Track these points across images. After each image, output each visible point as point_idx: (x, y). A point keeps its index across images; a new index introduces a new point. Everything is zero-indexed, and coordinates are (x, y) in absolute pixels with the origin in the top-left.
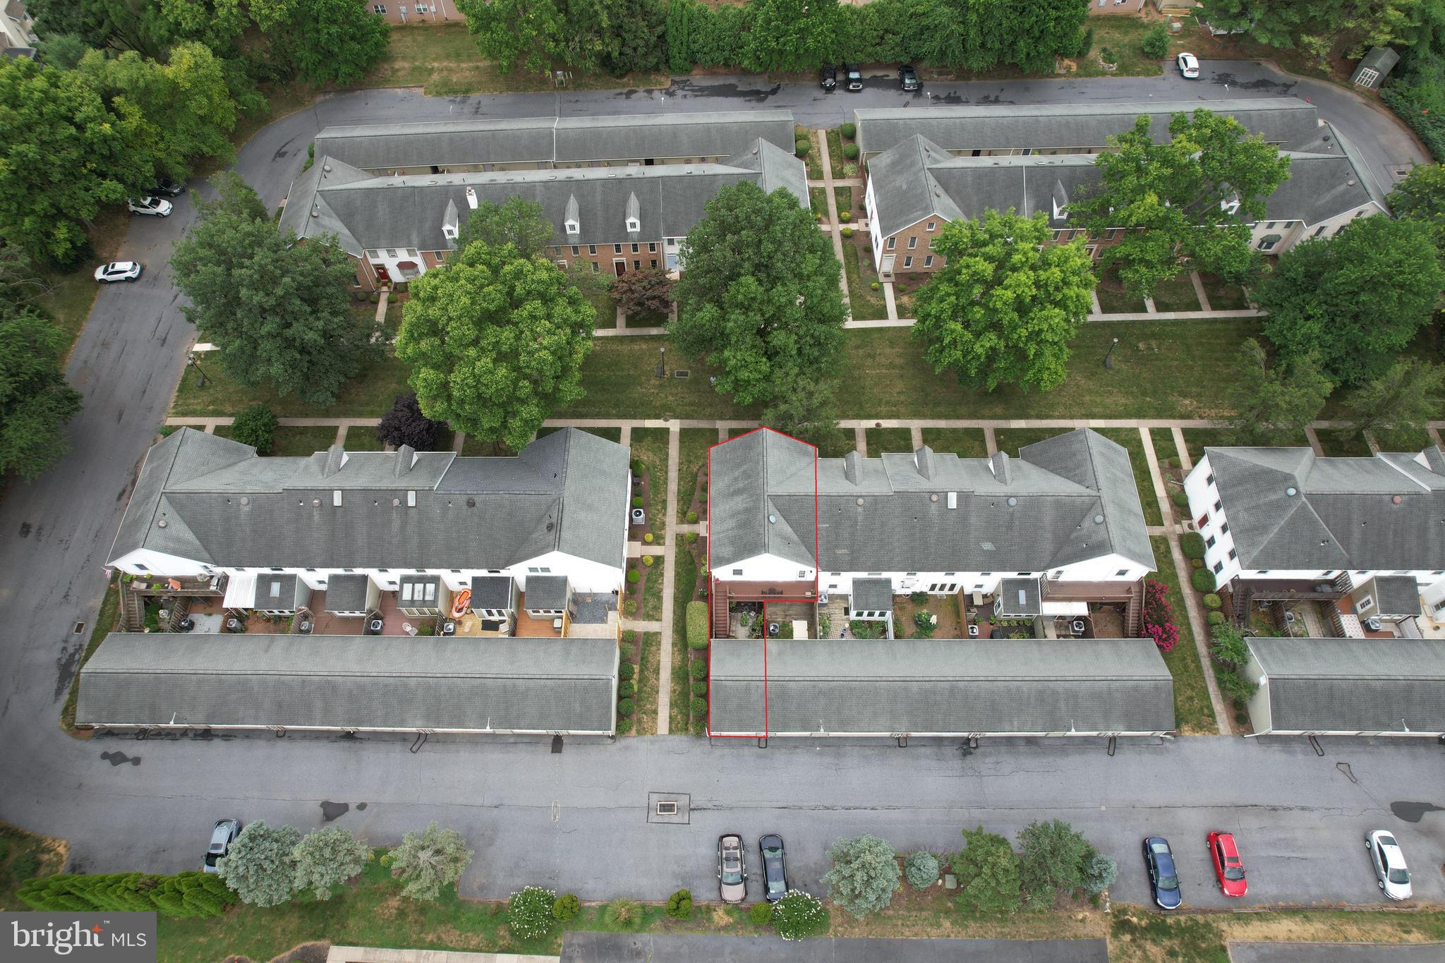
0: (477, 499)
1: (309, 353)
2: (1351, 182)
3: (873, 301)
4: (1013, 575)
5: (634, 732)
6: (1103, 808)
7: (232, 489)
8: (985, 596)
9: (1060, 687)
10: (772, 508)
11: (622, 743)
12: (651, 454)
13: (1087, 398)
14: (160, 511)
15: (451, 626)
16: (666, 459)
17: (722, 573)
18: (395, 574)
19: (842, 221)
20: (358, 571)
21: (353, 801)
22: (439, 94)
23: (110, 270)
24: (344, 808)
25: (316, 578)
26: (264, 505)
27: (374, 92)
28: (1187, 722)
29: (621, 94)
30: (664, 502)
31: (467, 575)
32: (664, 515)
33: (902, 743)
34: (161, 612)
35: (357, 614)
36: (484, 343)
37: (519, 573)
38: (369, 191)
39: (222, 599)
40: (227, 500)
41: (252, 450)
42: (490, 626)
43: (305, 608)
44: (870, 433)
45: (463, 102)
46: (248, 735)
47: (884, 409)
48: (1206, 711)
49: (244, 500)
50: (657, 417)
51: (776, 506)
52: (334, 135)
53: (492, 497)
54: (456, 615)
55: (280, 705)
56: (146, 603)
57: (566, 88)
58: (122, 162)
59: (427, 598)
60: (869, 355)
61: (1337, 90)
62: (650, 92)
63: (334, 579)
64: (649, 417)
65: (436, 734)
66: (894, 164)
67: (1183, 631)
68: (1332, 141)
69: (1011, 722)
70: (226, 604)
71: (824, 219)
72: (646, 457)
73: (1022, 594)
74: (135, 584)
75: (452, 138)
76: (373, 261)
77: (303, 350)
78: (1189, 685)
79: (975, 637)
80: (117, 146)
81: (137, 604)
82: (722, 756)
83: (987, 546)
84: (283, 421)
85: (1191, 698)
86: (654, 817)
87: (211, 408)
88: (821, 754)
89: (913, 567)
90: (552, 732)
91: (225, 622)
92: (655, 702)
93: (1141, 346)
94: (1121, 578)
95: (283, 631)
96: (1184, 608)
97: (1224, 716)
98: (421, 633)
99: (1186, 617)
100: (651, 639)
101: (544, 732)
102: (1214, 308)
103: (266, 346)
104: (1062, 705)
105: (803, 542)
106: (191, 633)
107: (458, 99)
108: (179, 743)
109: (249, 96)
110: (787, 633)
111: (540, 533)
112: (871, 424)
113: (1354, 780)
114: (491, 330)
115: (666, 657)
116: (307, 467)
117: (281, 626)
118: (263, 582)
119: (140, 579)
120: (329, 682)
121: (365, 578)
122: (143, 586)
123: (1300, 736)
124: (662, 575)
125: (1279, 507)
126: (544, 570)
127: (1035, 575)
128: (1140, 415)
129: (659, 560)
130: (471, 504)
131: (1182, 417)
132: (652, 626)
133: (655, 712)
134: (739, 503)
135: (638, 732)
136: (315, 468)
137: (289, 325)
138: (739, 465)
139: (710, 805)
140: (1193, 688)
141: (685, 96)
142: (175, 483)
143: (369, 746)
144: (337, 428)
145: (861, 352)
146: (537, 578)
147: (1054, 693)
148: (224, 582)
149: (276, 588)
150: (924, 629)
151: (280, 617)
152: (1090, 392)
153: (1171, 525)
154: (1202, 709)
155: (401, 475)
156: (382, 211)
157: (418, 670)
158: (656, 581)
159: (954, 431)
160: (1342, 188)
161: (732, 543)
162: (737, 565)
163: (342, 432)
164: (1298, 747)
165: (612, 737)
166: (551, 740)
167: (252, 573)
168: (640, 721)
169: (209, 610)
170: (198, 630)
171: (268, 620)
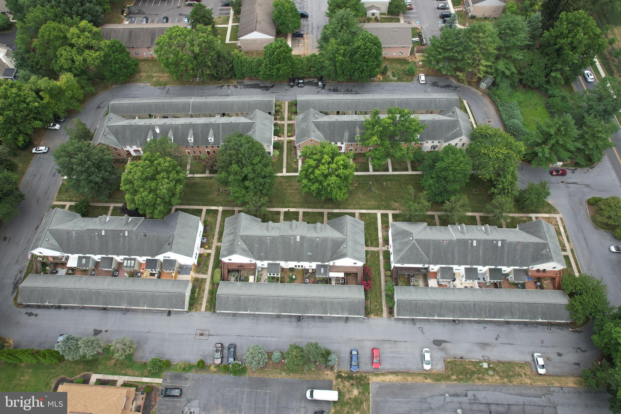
0: (147, 234)
1: (98, 184)
2: (458, 129)
3: (294, 166)
4: (320, 263)
5: (194, 310)
6: (340, 340)
7: (70, 229)
8: (313, 270)
9: (327, 300)
10: (240, 239)
11: (190, 314)
12: (211, 218)
13: (362, 202)
14: (47, 235)
15: (139, 274)
16: (216, 220)
17: (225, 260)
18: (122, 257)
19: (288, 137)
20: (110, 256)
21: (104, 330)
22: (155, 85)
23: (37, 149)
24: (101, 331)
25: (97, 258)
26: (80, 235)
27: (133, 84)
28: (373, 313)
29: (219, 87)
30: (214, 235)
31: (145, 258)
32: (213, 239)
33: (278, 317)
34: (47, 267)
35: (110, 270)
36: (146, 186)
37: (161, 257)
38: (123, 126)
39: (66, 264)
40: (68, 232)
41: (79, 215)
42: (152, 275)
43: (93, 267)
44: (286, 213)
45: (163, 89)
46: (72, 308)
47: (291, 205)
48: (380, 310)
49: (74, 233)
50: (215, 206)
51: (241, 239)
52: (116, 103)
53: (152, 234)
54: (142, 271)
55: (82, 298)
56: (42, 264)
57: (200, 84)
58: (42, 114)
59: (132, 265)
60: (290, 185)
61: (474, 89)
62: (229, 86)
63: (102, 258)
64: (212, 205)
65: (132, 309)
66: (303, 119)
67: (378, 283)
68: (455, 113)
69: (311, 311)
70: (68, 266)
71: (282, 135)
72: (210, 219)
73: (322, 269)
74: (39, 258)
75: (156, 105)
76: (125, 149)
77: (96, 183)
78: (376, 301)
79: (308, 283)
80: (40, 110)
81: (39, 265)
82: (221, 319)
83: (310, 254)
84: (91, 204)
85: (376, 306)
86: (197, 337)
87: (69, 199)
88: (252, 319)
89: (286, 260)
90: (168, 309)
91: (67, 271)
92: (202, 301)
93: (384, 184)
94: (355, 265)
95: (86, 275)
96: (380, 276)
97: (386, 312)
98: (129, 276)
99: (380, 279)
100: (203, 281)
101: (165, 309)
102: (413, 170)
103: (83, 183)
104: (328, 306)
105: (250, 251)
106: (57, 275)
107: (162, 88)
108: (50, 310)
109: (87, 88)
110: (247, 280)
111: (166, 246)
112: (286, 210)
113: (423, 333)
114: (149, 182)
115: (207, 287)
116: (95, 222)
117: (86, 273)
118: (80, 259)
119: (40, 257)
120: (98, 291)
121: (112, 258)
122: (41, 259)
123: (409, 319)
124: (210, 259)
125: (407, 243)
126: (168, 257)
127: (326, 263)
128: (378, 208)
129: (209, 255)
130: (145, 236)
131: (393, 209)
132: (204, 276)
133: (202, 304)
134: (231, 237)
135: (195, 310)
136: (98, 222)
137: (90, 176)
138: (233, 225)
139: (215, 334)
140: (377, 302)
141: (241, 88)
142: (52, 226)
143: (110, 312)
144: (110, 207)
145: (287, 184)
146: (167, 260)
147: (326, 302)
148: (67, 258)
149: (84, 261)
150: (292, 280)
151: (86, 270)
152: (363, 200)
153: (382, 247)
154: (379, 309)
155: (124, 225)
156: (128, 132)
157: (126, 288)
158: (207, 261)
159: (314, 213)
160: (455, 131)
161: (227, 250)
162: (230, 257)
163: (111, 208)
164: (407, 322)
165: (187, 312)
166: (167, 312)
167: (76, 256)
168: (196, 307)
169: (63, 267)
170: (59, 274)
171: (82, 271)
